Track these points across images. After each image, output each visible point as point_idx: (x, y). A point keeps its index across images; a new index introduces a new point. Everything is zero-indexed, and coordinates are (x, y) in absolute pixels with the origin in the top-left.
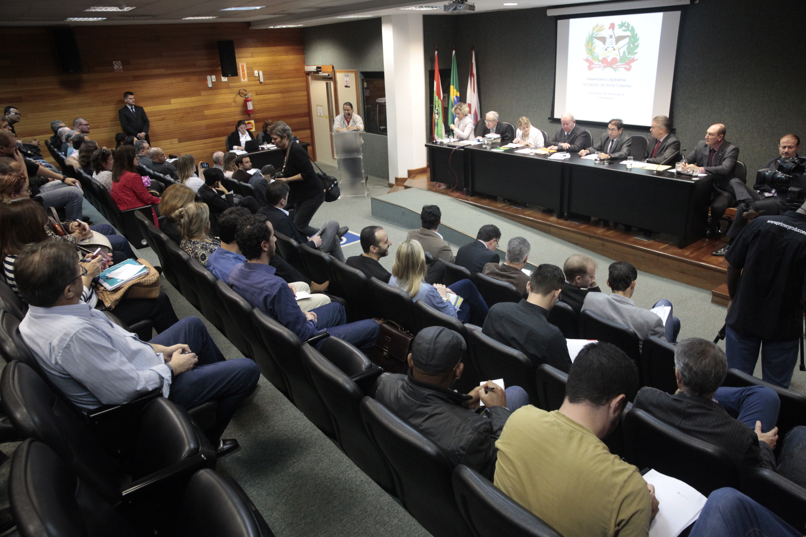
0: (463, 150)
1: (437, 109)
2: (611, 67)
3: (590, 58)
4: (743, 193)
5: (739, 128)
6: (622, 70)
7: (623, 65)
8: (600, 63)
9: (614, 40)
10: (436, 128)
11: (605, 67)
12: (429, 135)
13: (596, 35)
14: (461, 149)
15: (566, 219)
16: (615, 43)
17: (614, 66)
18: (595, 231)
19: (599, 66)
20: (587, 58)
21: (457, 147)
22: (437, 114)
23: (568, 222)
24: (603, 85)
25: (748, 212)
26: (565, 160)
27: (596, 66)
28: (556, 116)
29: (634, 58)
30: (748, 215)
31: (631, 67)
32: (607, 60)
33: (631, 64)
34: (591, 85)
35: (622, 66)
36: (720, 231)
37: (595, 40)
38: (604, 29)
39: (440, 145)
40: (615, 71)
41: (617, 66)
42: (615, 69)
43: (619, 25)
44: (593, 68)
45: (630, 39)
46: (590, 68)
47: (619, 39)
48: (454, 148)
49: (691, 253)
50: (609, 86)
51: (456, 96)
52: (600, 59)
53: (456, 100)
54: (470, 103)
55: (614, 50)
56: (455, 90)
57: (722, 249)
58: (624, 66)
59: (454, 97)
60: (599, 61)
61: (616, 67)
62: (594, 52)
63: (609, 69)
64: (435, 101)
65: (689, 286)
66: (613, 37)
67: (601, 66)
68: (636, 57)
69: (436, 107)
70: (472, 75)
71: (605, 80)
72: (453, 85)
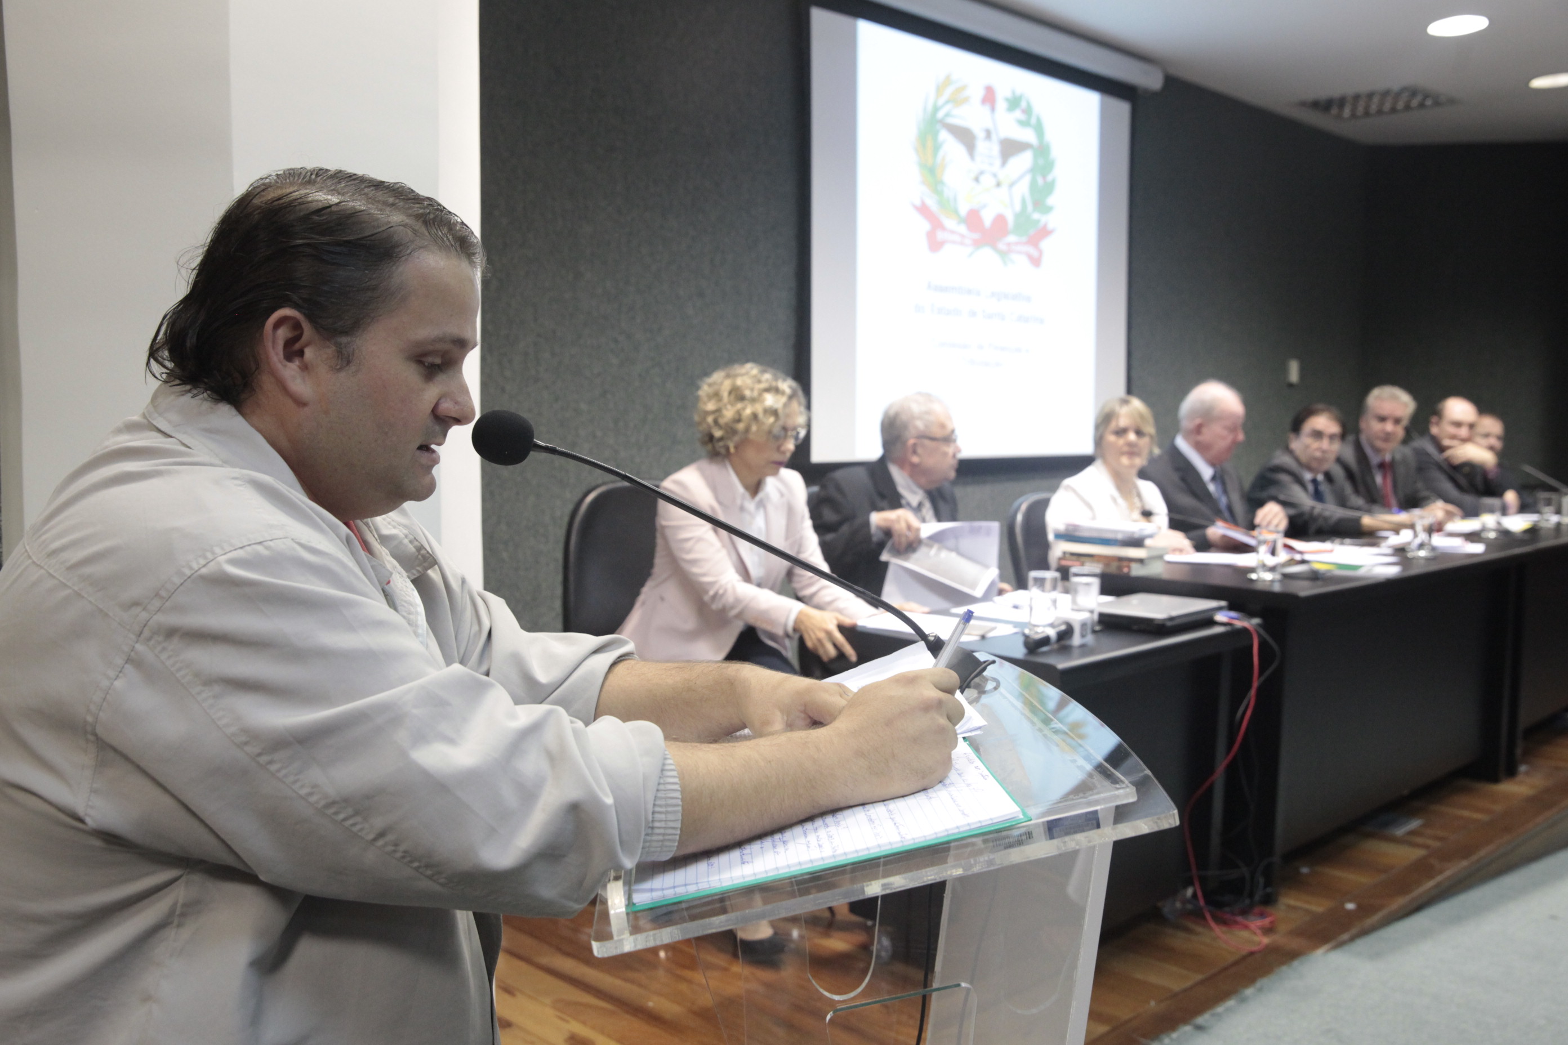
3: (932, 203)
6: (1020, 261)
7: (1023, 243)
8: (963, 229)
9: (996, 149)
11: (977, 244)
13: (947, 115)
16: (998, 162)
17: (1001, 246)
19: (959, 239)
20: (922, 201)
24: (973, 314)
27: (951, 237)
29: (1046, 224)
31: (1041, 252)
32: (981, 220)
33: (1042, 245)
37: (944, 135)
38: (966, 100)
41: (1009, 244)
42: (1004, 254)
43: (1007, 100)
44: (943, 243)
45: (1035, 157)
46: (935, 245)
47: (1010, 148)
52: (963, 211)
55: (998, 185)
58: (1024, 249)
60: (958, 219)
62: (942, 182)
63: (987, 252)
66: (994, 137)
67: (966, 241)
68: (1050, 220)
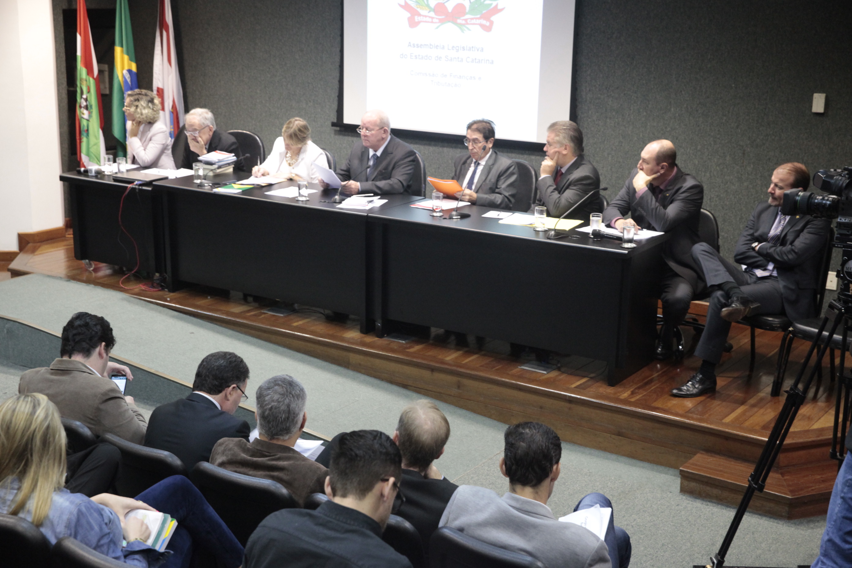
0: (150, 189)
1: (84, 96)
2: (455, 23)
3: (412, 2)
4: (717, 271)
5: (699, 147)
6: (476, 30)
7: (476, 19)
8: (432, 14)
10: (84, 139)
11: (442, 21)
12: (67, 154)
14: (144, 188)
15: (380, 336)
17: (459, 21)
18: (440, 357)
19: (430, 20)
20: (406, 2)
21: (136, 182)
22: (86, 108)
23: (384, 341)
24: (439, 58)
25: (730, 308)
26: (371, 210)
27: (425, 19)
28: (347, 120)
29: (497, 5)
30: (730, 314)
31: (492, 23)
32: (446, 8)
33: (492, 18)
34: (416, 56)
35: (474, 21)
36: (680, 347)
39: (96, 177)
40: (462, 31)
41: (466, 20)
42: (460, 25)
44: (419, 22)
46: (413, 23)
48: (130, 186)
49: (633, 393)
50: (451, 60)
51: (130, 71)
52: (432, 4)
53: (129, 80)
54: (161, 86)
56: (126, 57)
57: (688, 382)
58: (478, 21)
59: (125, 72)
60: (431, 9)
61: (464, 22)
63: (449, 26)
64: (81, 80)
65: (634, 461)
67: (435, 20)
68: (500, 4)
69: (82, 93)
70: (163, 25)
71: (443, 48)
72: (122, 46)
